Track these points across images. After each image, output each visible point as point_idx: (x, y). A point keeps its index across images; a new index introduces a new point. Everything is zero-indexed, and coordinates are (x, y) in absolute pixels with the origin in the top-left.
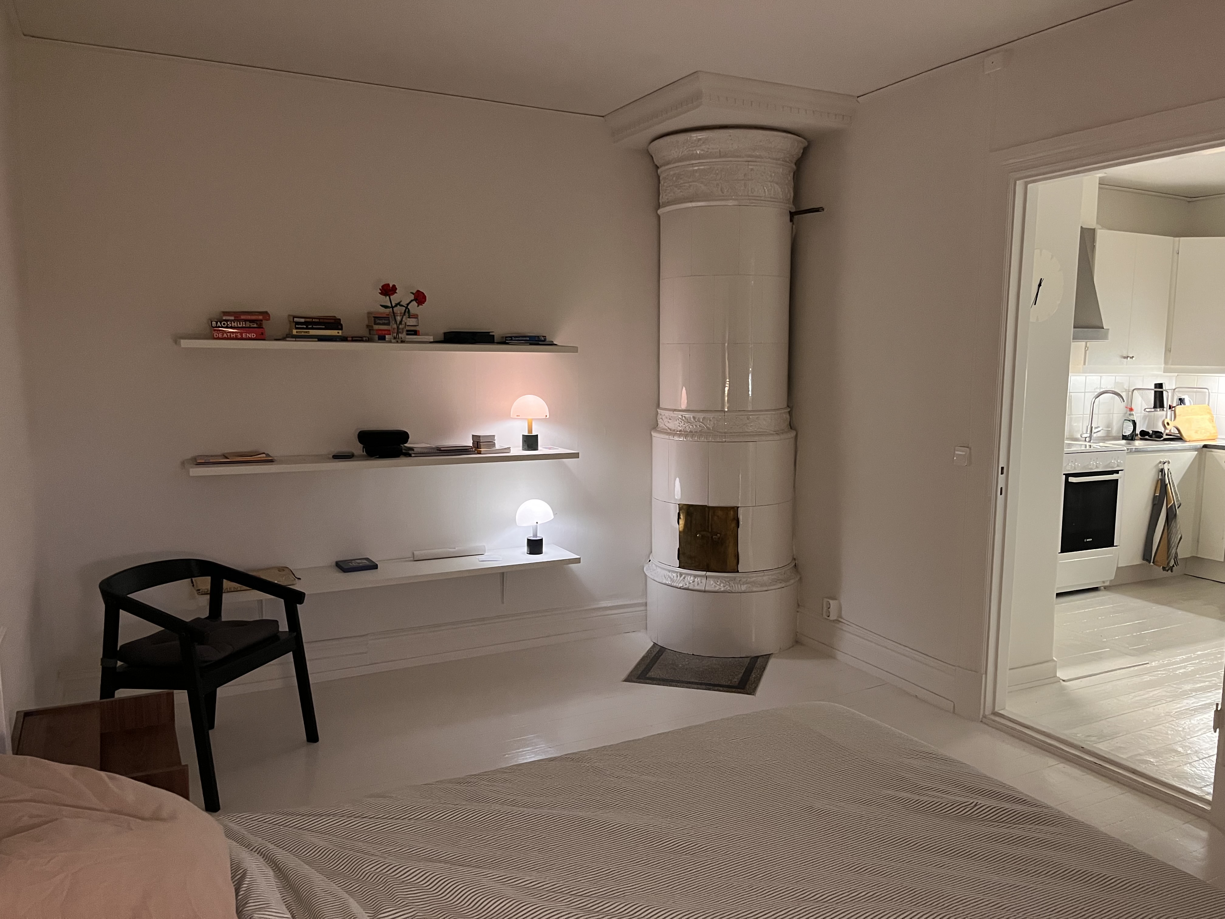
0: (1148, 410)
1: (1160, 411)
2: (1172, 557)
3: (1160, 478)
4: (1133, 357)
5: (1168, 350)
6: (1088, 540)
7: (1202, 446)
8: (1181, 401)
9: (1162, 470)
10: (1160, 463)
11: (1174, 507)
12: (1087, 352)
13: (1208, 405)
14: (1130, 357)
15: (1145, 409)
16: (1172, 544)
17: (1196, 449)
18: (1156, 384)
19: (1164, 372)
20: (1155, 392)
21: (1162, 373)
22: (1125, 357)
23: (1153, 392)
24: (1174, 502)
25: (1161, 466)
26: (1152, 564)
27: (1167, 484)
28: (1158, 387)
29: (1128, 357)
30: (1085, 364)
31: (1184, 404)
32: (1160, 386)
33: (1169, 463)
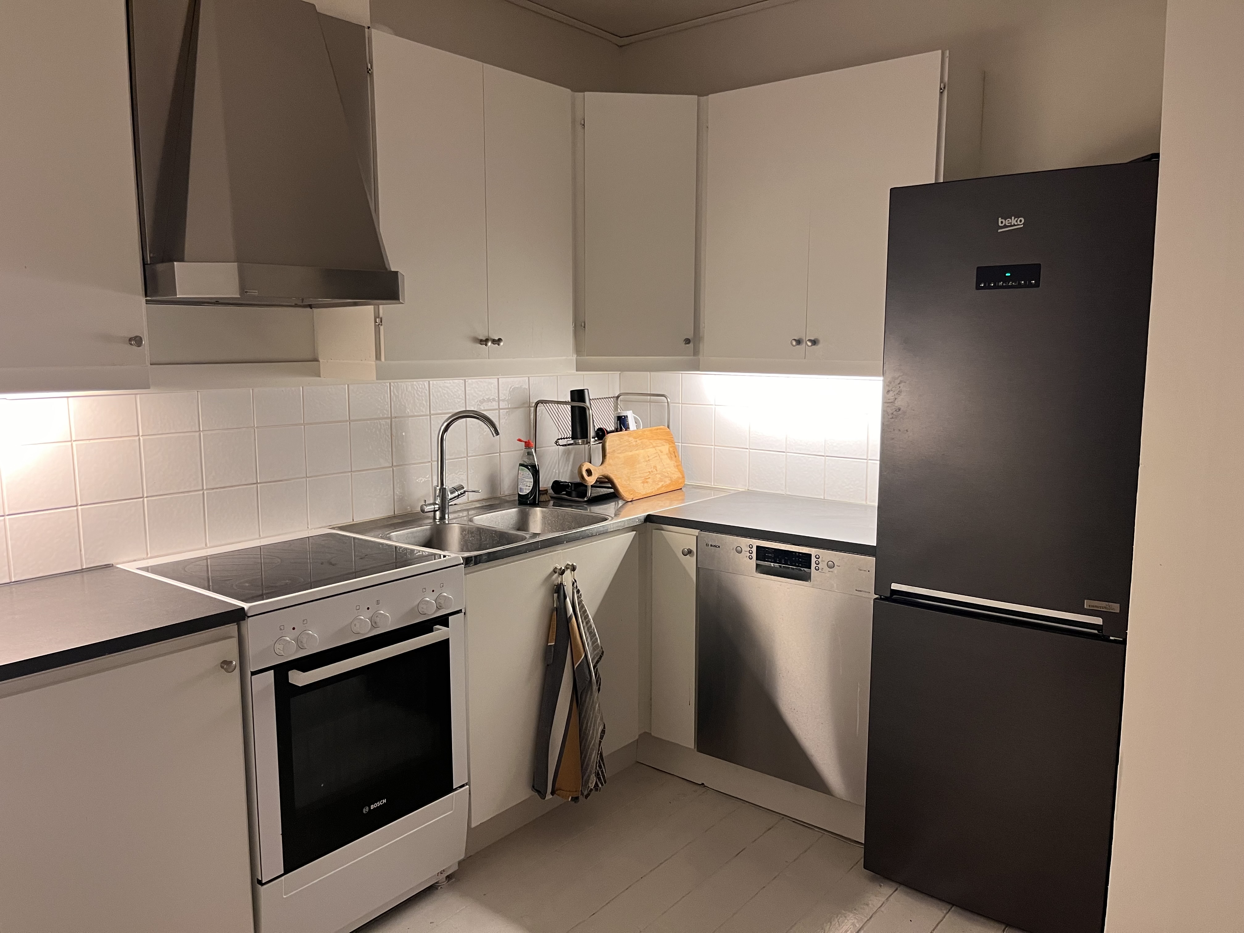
0: (561, 442)
1: (583, 443)
2: (591, 771)
3: (555, 606)
4: (500, 340)
5: (579, 326)
6: (372, 807)
7: (643, 519)
8: (622, 423)
9: (559, 589)
10: (555, 571)
11: (585, 664)
12: (382, 328)
13: (668, 427)
14: (494, 341)
15: (556, 442)
16: (590, 743)
17: (633, 528)
18: (572, 392)
19: (576, 371)
20: (572, 407)
21: (575, 371)
22: (484, 342)
23: (569, 407)
24: (586, 656)
25: (557, 578)
26: (549, 796)
27: (571, 617)
28: (576, 398)
29: (487, 340)
30: (378, 357)
31: (627, 428)
32: (578, 395)
33: (574, 569)
